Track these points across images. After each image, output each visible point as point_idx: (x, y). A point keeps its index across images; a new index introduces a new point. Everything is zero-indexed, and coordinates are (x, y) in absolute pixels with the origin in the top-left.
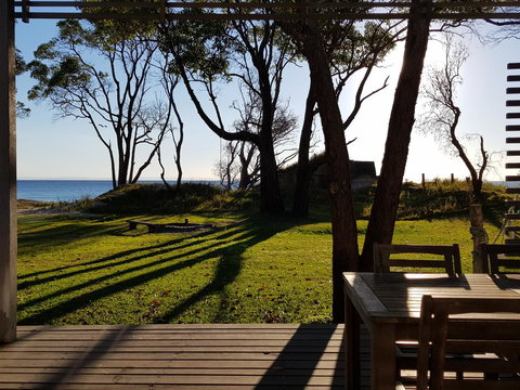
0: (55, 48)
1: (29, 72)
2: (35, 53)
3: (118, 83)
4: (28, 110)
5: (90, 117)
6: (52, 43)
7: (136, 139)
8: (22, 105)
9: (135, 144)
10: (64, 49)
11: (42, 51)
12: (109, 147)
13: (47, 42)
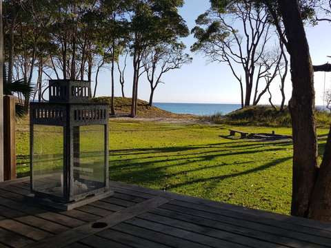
0: (208, 17)
1: (193, 34)
2: (196, 21)
3: (248, 36)
4: (191, 59)
5: (228, 61)
6: (206, 14)
7: (259, 75)
8: (188, 55)
9: (259, 77)
10: (213, 17)
11: (201, 19)
12: (240, 81)
13: (204, 13)
